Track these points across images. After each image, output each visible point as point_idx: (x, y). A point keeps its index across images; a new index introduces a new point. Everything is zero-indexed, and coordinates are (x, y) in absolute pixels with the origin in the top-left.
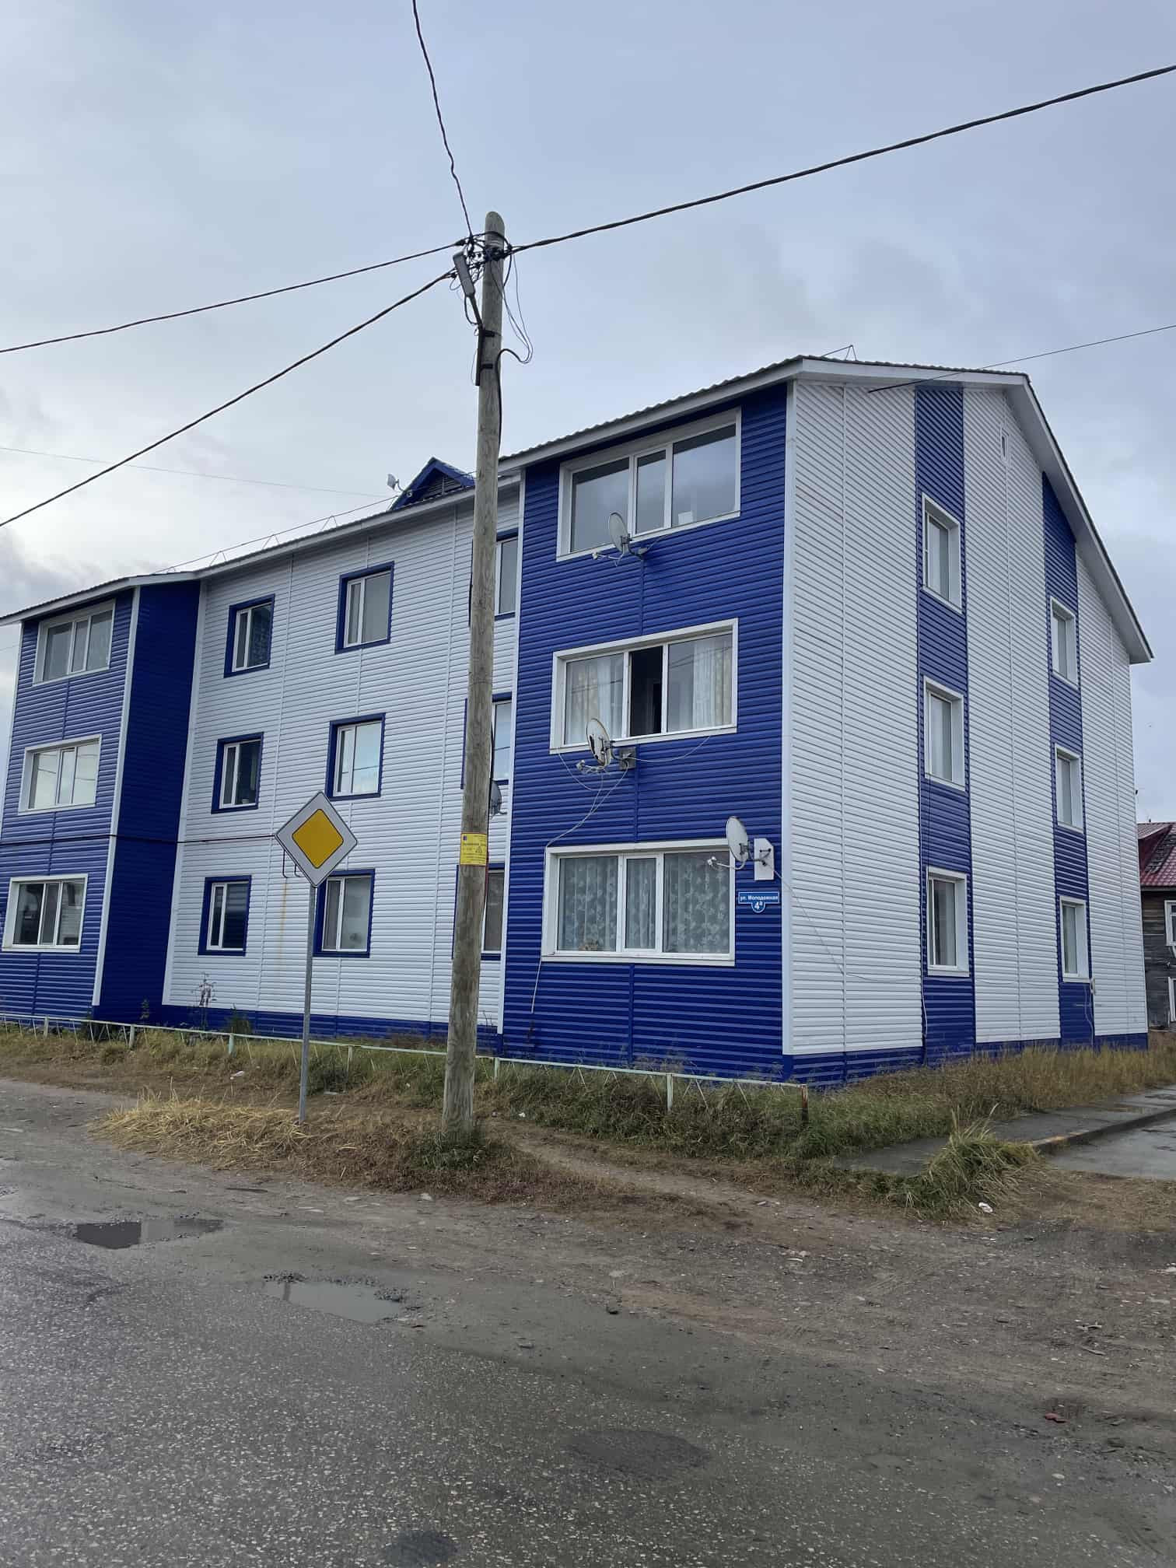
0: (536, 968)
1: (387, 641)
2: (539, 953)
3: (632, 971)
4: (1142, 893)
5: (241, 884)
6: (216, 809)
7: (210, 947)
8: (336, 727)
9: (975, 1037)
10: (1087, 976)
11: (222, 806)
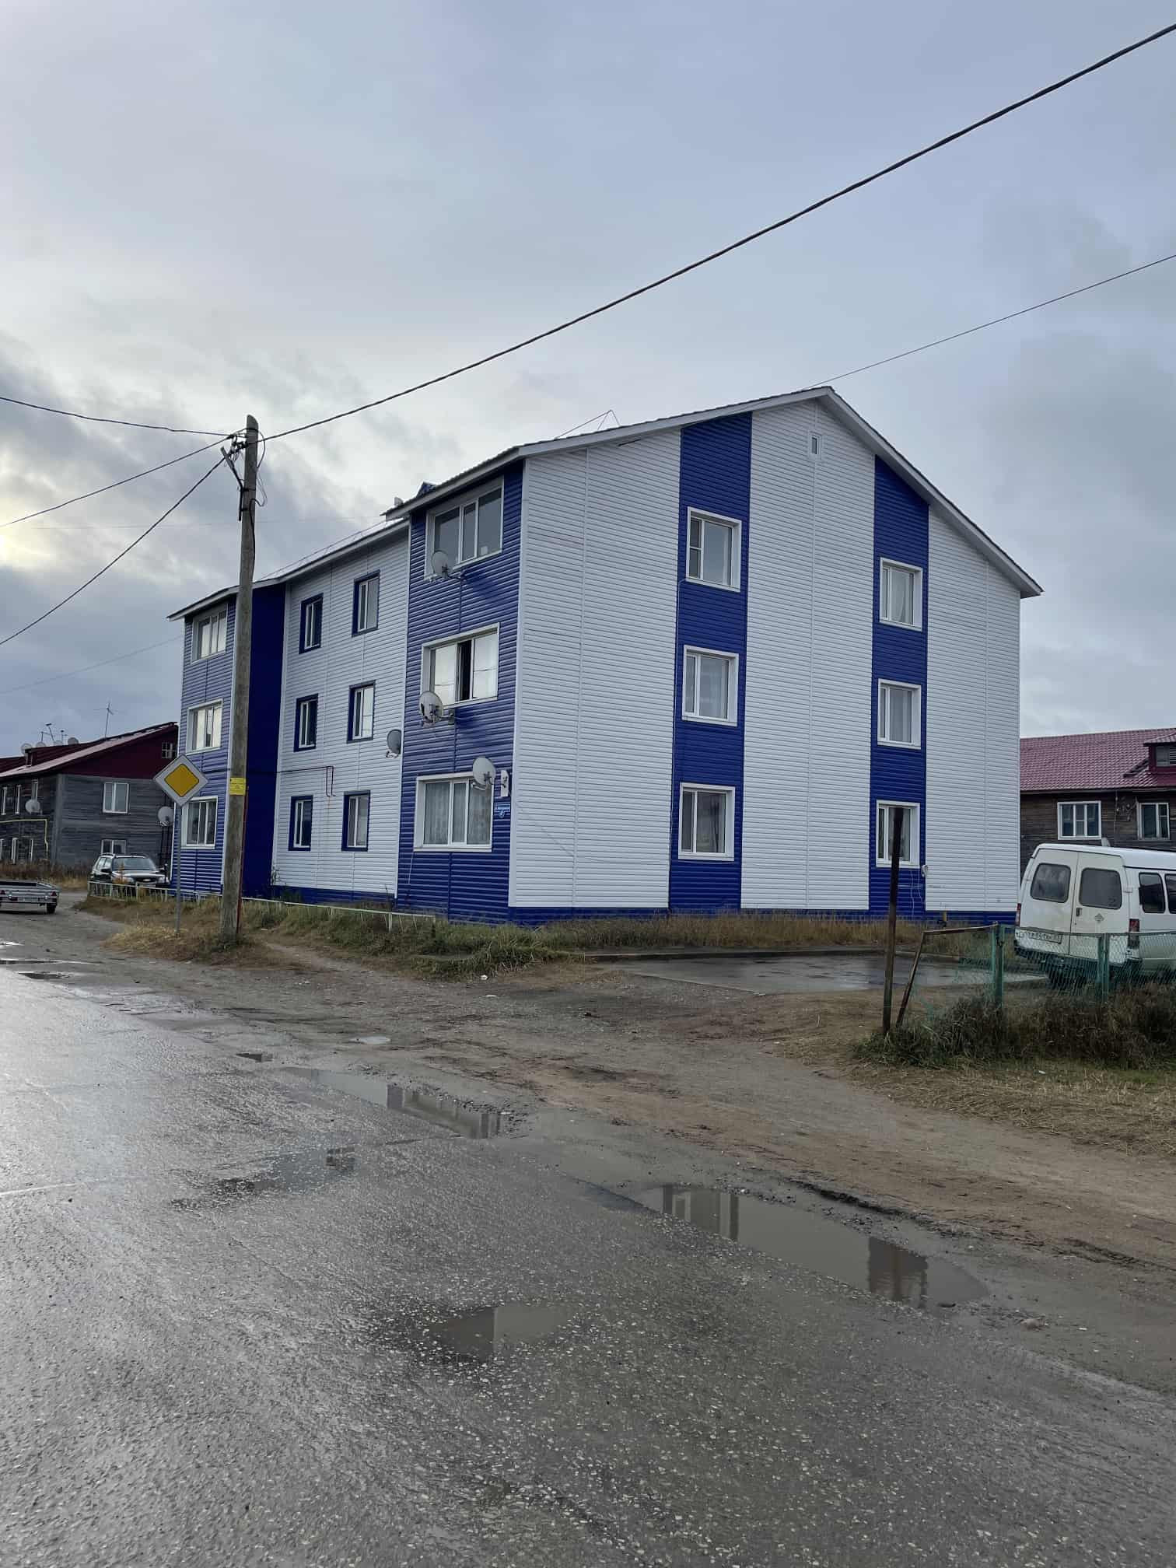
0: (410, 856)
1: (376, 629)
2: (412, 846)
3: (451, 856)
4: (1021, 796)
5: (308, 800)
6: (297, 749)
7: (295, 845)
8: (353, 690)
9: (739, 902)
10: (918, 862)
11: (301, 746)
